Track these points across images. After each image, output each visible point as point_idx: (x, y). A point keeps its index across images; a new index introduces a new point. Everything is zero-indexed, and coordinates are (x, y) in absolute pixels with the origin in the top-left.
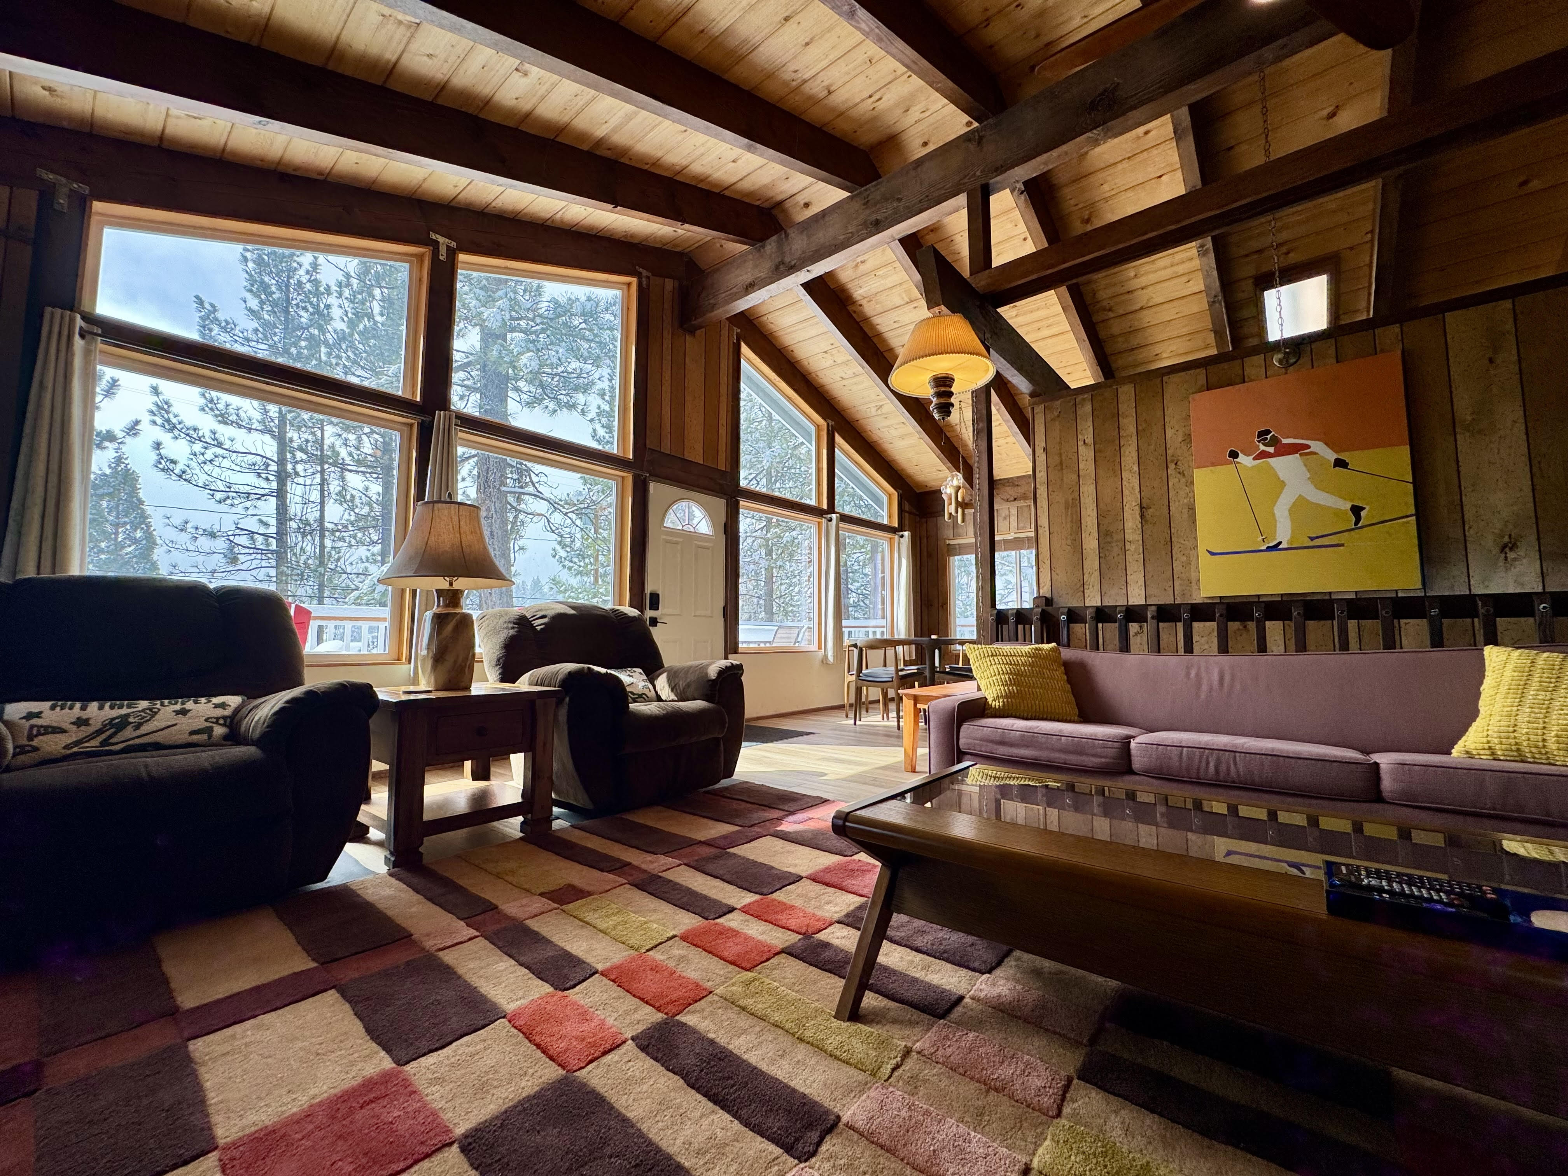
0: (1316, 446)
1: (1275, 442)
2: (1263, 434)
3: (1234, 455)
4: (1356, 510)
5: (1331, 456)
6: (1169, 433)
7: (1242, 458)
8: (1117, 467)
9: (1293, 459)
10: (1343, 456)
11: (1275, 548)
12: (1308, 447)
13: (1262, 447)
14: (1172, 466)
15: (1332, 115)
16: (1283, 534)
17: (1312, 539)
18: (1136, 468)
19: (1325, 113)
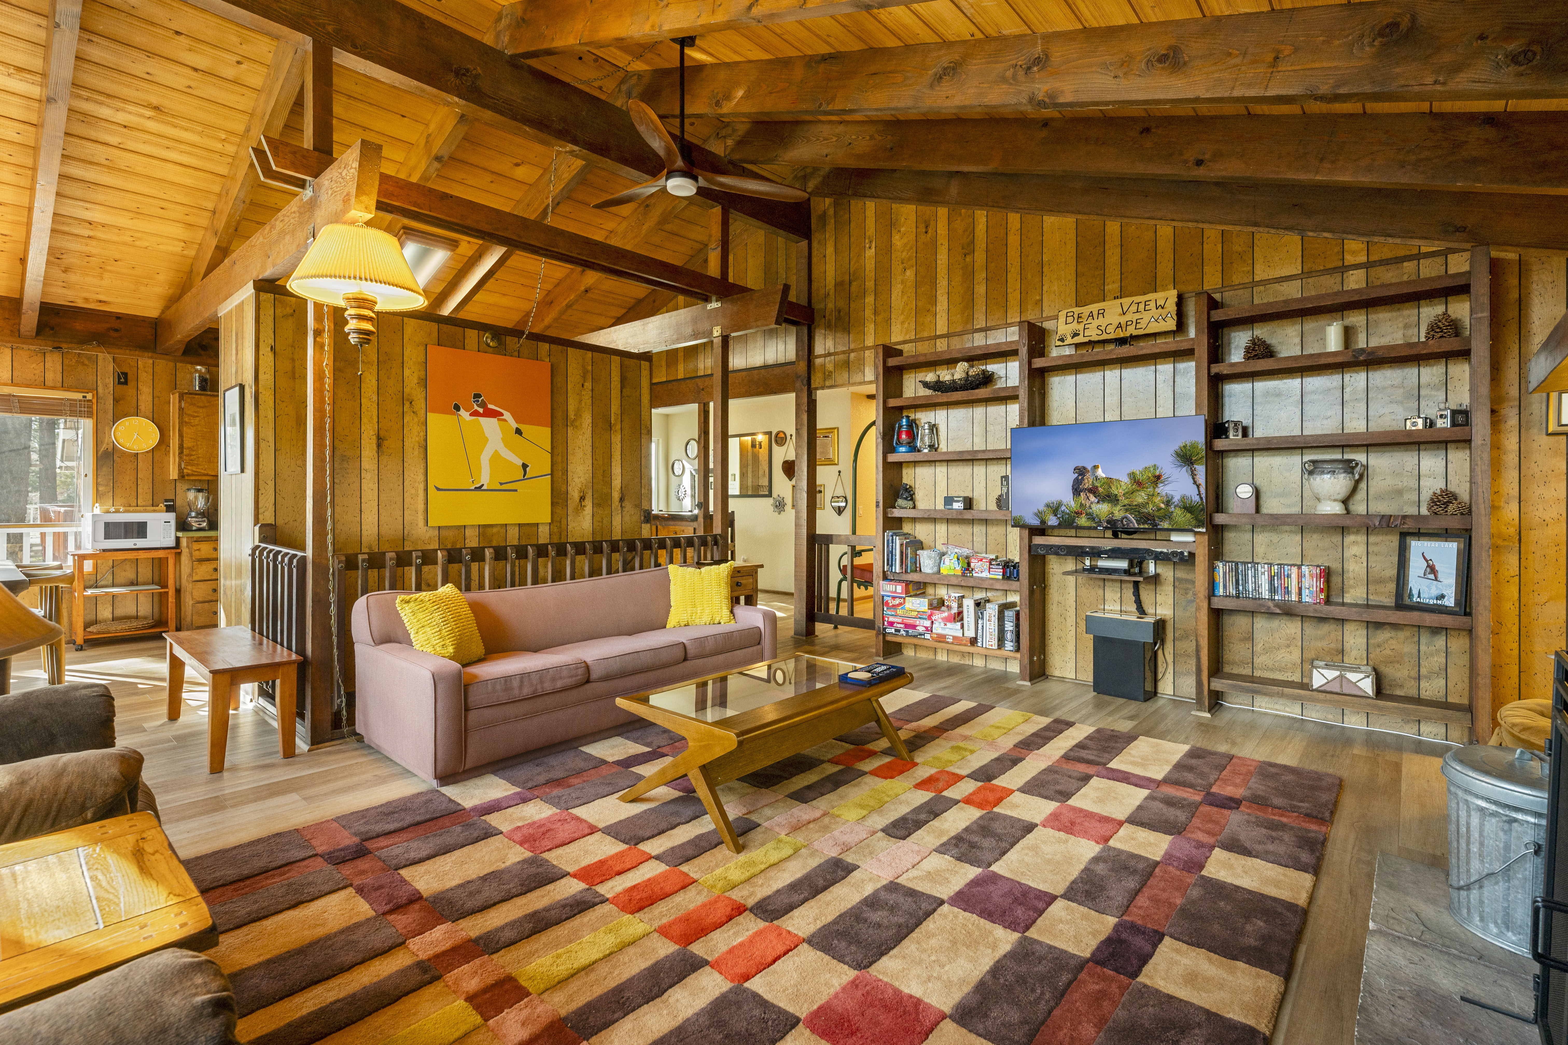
0: (507, 415)
1: (483, 405)
2: (477, 396)
3: (457, 408)
4: (525, 466)
5: (514, 425)
6: (407, 372)
7: (463, 412)
8: (357, 391)
9: (494, 421)
10: (521, 427)
11: (479, 488)
12: (502, 415)
13: (476, 407)
14: (407, 404)
15: (517, 165)
16: (485, 479)
17: (501, 484)
18: (375, 398)
19: (516, 161)
